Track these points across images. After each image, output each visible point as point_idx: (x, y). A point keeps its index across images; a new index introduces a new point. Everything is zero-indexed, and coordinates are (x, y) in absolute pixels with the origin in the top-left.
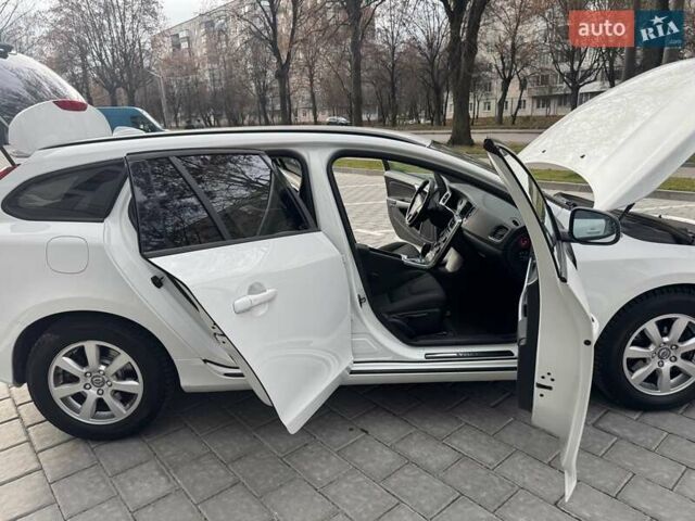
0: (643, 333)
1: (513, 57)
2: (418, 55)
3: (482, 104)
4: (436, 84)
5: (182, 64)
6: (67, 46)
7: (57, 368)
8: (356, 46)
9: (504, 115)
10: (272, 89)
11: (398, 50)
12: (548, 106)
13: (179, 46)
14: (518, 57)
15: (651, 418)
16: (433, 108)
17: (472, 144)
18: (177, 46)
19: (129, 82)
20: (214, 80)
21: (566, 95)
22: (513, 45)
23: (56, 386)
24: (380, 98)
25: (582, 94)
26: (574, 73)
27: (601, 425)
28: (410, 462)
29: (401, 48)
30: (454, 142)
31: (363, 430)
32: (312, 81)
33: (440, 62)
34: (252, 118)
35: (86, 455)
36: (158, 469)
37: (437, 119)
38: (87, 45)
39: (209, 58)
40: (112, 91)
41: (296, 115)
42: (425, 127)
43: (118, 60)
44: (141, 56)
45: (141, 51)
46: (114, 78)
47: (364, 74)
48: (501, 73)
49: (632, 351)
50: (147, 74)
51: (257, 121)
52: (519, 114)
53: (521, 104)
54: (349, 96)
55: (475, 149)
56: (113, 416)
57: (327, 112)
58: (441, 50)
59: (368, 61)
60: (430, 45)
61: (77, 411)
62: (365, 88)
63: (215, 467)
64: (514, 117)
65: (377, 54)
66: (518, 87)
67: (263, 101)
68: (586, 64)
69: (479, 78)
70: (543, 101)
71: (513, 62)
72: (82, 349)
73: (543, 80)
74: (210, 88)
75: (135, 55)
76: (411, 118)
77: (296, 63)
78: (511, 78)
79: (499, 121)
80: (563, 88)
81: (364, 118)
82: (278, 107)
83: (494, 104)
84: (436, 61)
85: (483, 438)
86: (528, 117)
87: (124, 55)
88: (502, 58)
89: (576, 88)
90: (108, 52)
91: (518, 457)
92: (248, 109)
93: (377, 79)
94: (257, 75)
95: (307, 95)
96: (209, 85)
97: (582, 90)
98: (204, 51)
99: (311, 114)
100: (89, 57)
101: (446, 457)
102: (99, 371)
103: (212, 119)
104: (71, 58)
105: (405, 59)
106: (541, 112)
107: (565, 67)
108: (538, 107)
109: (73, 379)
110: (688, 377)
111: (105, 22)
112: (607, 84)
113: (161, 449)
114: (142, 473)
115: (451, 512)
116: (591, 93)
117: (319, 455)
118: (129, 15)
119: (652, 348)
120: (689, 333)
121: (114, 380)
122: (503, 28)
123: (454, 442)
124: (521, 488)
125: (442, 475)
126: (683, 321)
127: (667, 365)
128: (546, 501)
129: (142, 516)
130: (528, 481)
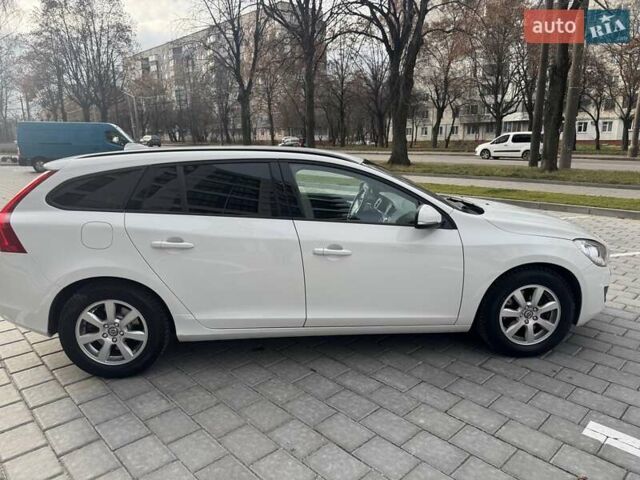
0: (513, 298)
1: (446, 89)
2: (364, 84)
3: (419, 129)
4: (379, 112)
5: (150, 85)
6: (45, 66)
7: (83, 321)
8: (310, 76)
9: (438, 139)
10: (233, 110)
11: (346, 80)
12: (478, 132)
13: (148, 69)
14: (450, 89)
15: (520, 362)
16: (377, 131)
17: (408, 163)
18: (146, 69)
19: (103, 100)
20: (180, 101)
21: (492, 123)
22: (446, 78)
23: (81, 334)
24: (330, 122)
25: (506, 123)
26: (497, 105)
27: (484, 366)
28: (346, 388)
29: (349, 79)
30: (393, 161)
31: (312, 370)
32: (269, 105)
33: (384, 91)
34: (215, 135)
35: (102, 388)
36: (159, 395)
37: (380, 142)
38: (64, 65)
39: (177, 80)
40: (86, 107)
41: (255, 134)
42: (370, 148)
43: (93, 80)
44: (114, 77)
45: (113, 72)
46: (88, 96)
47: (317, 100)
48: (436, 103)
49: (506, 312)
50: (119, 92)
51: (219, 139)
52: (452, 138)
53: (453, 130)
54: (303, 119)
55: (411, 168)
56: (123, 359)
57: (283, 132)
58: (384, 81)
59: (320, 90)
60: (374, 77)
61: (96, 355)
62: (318, 112)
63: (202, 393)
64: (448, 141)
65: (328, 83)
66: (451, 116)
67: (225, 121)
68: (508, 97)
69: (417, 107)
70: (473, 127)
71: (446, 93)
72: (103, 307)
73: (472, 109)
74: (175, 107)
75: (108, 76)
76: (358, 139)
77: (257, 89)
78: (444, 107)
79: (434, 145)
80: (489, 117)
81: (317, 138)
82: (239, 126)
83: (430, 129)
84: (380, 90)
85: (399, 374)
86: (460, 141)
87: (99, 76)
88: (437, 91)
89: (499, 118)
90: (84, 73)
91: (422, 385)
92: (210, 127)
93: (328, 105)
94: (220, 98)
95: (266, 117)
96: (175, 104)
97: (505, 119)
98: (172, 74)
99: (268, 133)
100: (65, 76)
101: (372, 385)
102: (115, 323)
103: (177, 135)
104: (48, 76)
105: (353, 89)
106: (471, 137)
107: (490, 100)
108: (469, 133)
109: (94, 329)
110: (546, 331)
111: (82, 46)
112: (527, 115)
113: (160, 383)
114: (147, 398)
115: (373, 417)
116: (514, 122)
117: (279, 385)
118: (104, 40)
119: (520, 310)
120: (545, 299)
121: (126, 331)
122: (438, 65)
123: (379, 377)
124: (423, 403)
125: (368, 396)
126: (540, 290)
127: (531, 322)
128: (439, 410)
129: (151, 423)
130: (429, 399)
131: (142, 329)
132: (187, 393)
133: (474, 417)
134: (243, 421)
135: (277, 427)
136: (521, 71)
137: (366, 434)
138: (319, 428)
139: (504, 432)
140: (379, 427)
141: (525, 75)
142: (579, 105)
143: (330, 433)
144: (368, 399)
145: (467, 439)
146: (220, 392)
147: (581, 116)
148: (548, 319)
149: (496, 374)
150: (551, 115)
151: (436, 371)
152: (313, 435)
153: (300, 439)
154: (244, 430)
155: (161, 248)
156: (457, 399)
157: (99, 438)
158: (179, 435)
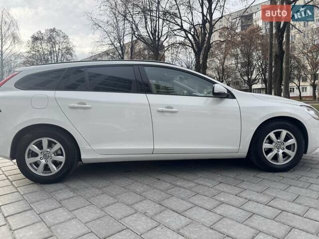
0: (269, 137)
1: (223, 73)
7: (30, 150)
14: (225, 73)
15: (276, 174)
22: (223, 68)
23: (28, 158)
25: (254, 89)
26: (249, 80)
27: (256, 176)
28: (176, 186)
35: (38, 188)
49: (266, 145)
56: (51, 172)
61: (36, 170)
68: (253, 77)
71: (223, 75)
72: (41, 142)
73: (237, 83)
85: (207, 180)
88: (219, 74)
89: (250, 86)
91: (221, 184)
97: (253, 87)
101: (192, 184)
102: (47, 151)
107: (246, 78)
109: (36, 155)
110: (290, 157)
111: (50, 57)
112: (264, 85)
113: (71, 185)
114: (62, 192)
115: (193, 197)
116: (258, 89)
117: (139, 185)
118: (60, 54)
119: (274, 144)
120: (287, 138)
121: (53, 155)
122: (218, 62)
123: (195, 181)
124: (222, 192)
125: (190, 189)
126: (284, 133)
127: (281, 152)
128: (233, 195)
129: (63, 202)
130: (225, 190)
131: (62, 155)
132: (86, 189)
133: (253, 197)
134: (116, 200)
135: (137, 203)
136: (259, 63)
137: (189, 205)
138: (161, 203)
139: (272, 203)
140: (197, 202)
141: (261, 65)
142: (290, 79)
143: (168, 205)
144: (190, 190)
145: (250, 206)
146: (105, 189)
147: (291, 85)
148: (290, 150)
149: (263, 179)
150: (277, 77)
151: (229, 178)
152: (158, 206)
153: (150, 208)
154: (117, 204)
155: (74, 108)
156: (241, 190)
157: (32, 209)
158: (78, 207)
